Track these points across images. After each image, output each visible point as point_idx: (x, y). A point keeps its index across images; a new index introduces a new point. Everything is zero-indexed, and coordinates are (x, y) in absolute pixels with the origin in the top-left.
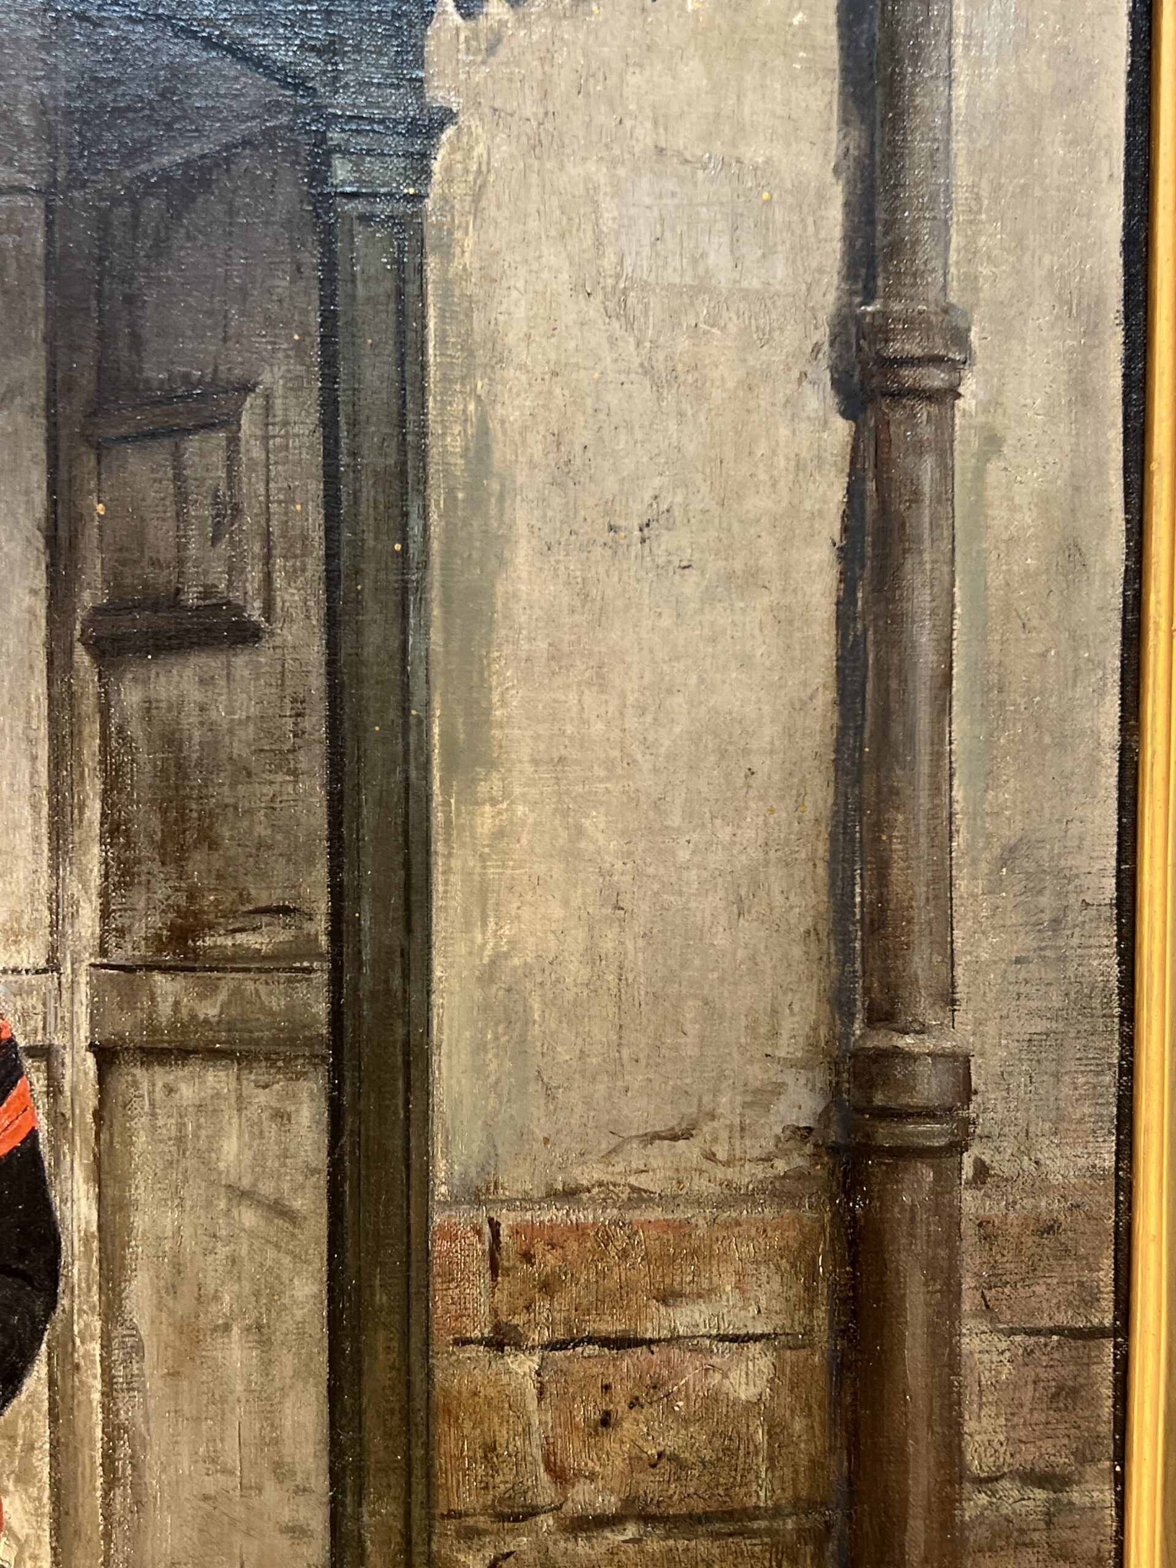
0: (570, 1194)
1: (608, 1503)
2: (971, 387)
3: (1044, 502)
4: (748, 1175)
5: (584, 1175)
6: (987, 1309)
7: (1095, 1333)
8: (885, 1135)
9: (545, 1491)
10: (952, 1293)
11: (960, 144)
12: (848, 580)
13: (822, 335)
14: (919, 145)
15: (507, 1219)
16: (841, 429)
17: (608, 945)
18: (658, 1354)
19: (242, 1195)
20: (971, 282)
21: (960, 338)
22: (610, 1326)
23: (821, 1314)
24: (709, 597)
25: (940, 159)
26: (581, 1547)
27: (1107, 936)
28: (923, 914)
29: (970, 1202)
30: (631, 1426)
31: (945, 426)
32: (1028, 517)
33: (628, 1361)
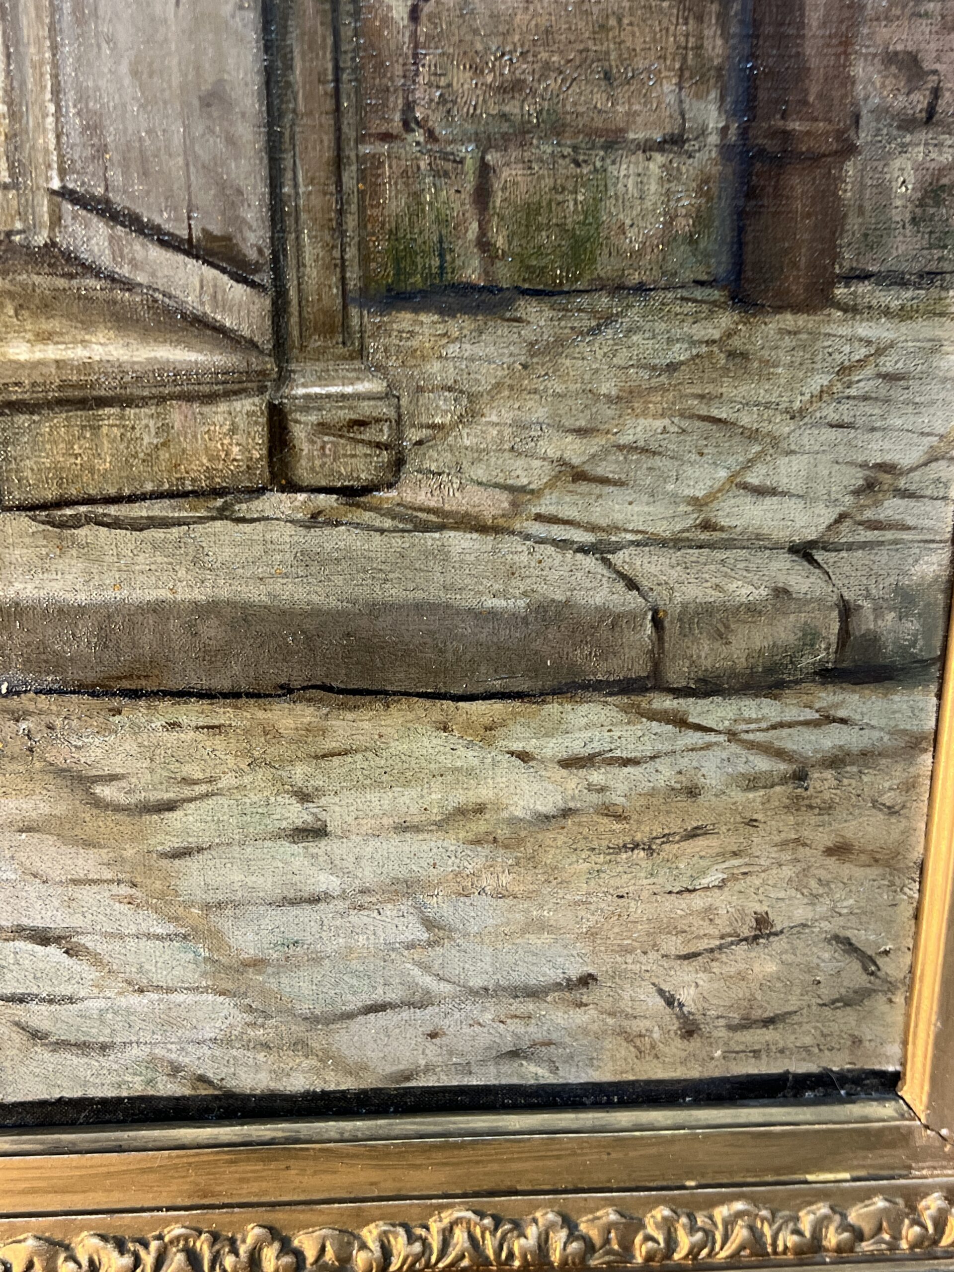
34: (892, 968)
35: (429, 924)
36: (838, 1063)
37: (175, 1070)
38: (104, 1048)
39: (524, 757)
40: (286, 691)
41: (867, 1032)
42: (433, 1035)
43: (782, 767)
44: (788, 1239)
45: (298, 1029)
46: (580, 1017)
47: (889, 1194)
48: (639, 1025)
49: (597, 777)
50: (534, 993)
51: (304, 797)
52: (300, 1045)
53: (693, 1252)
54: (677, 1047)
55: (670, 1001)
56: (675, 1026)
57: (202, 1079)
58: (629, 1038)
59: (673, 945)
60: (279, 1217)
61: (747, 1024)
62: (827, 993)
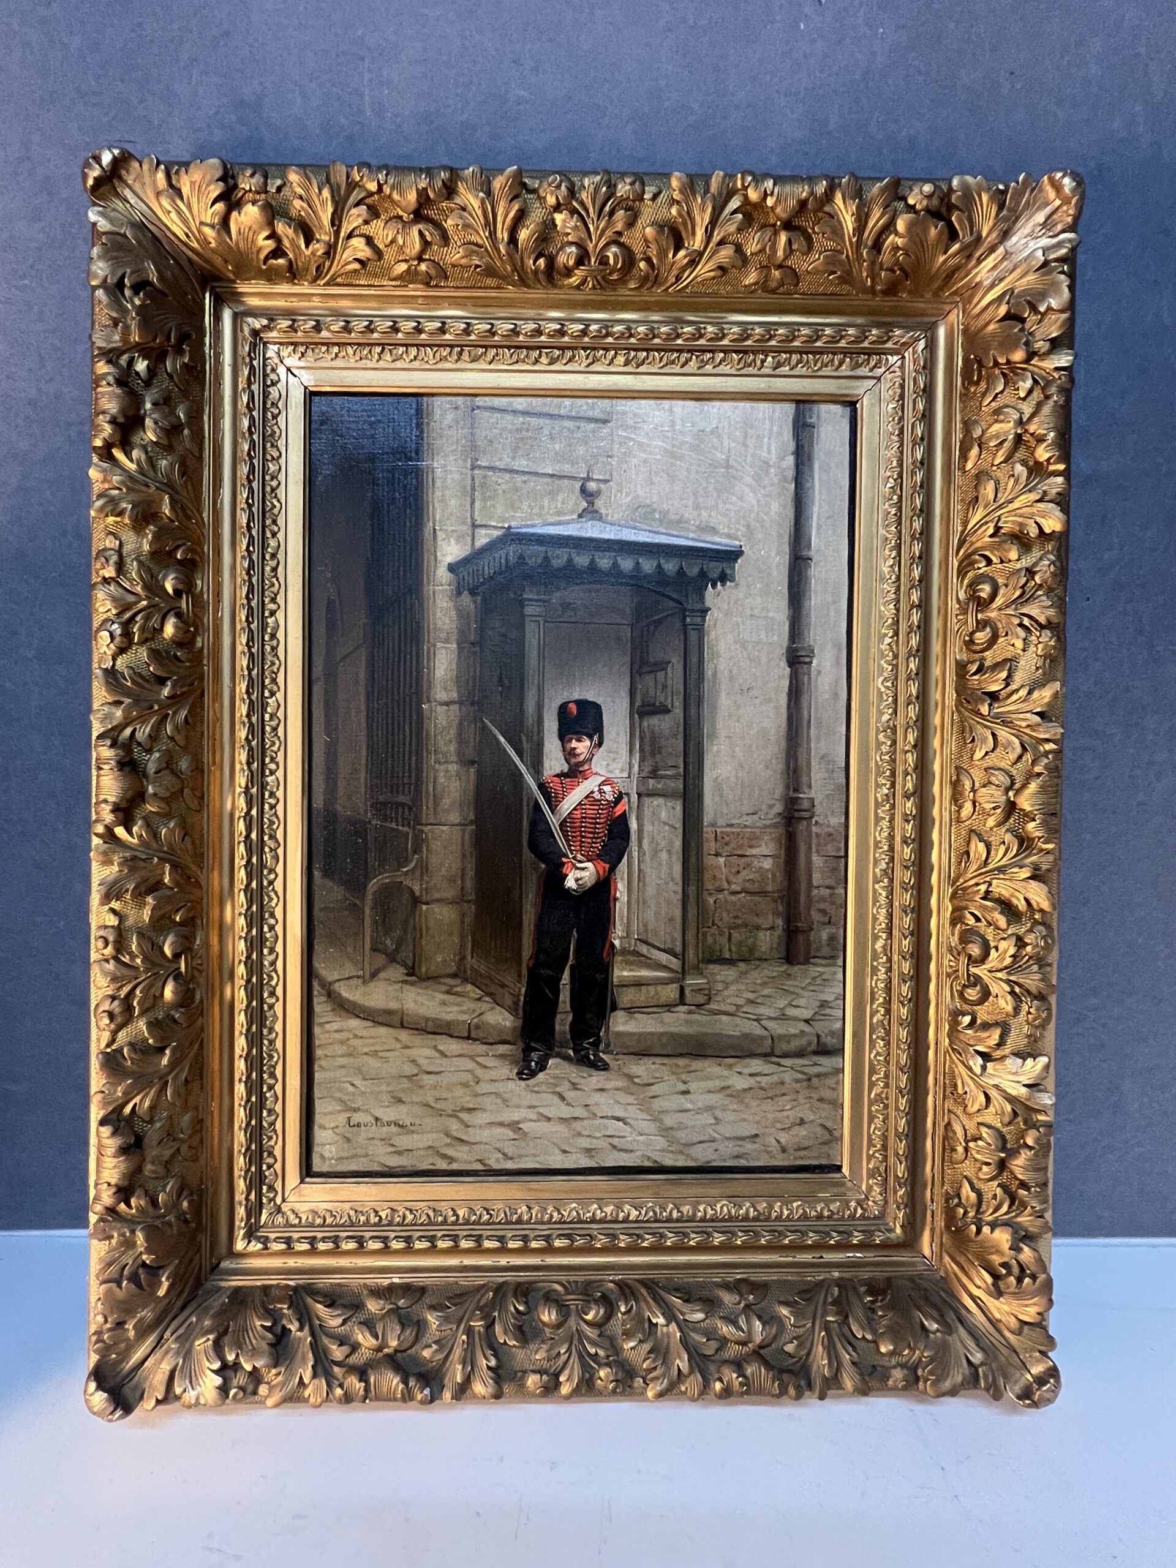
0: (731, 825)
1: (738, 889)
2: (815, 662)
3: (830, 684)
4: (768, 822)
5: (734, 822)
6: (818, 851)
7: (841, 857)
8: (797, 815)
9: (726, 886)
10: (810, 848)
11: (813, 613)
12: (789, 700)
13: (784, 651)
14: (804, 612)
15: (718, 830)
16: (788, 670)
17: (740, 775)
18: (749, 859)
19: (665, 824)
20: (815, 640)
21: (813, 651)
22: (740, 852)
23: (783, 851)
24: (761, 704)
25: (808, 615)
26: (733, 898)
27: (843, 774)
28: (805, 769)
29: (814, 829)
30: (744, 873)
31: (809, 669)
32: (827, 688)
33: (743, 860)
34: (836, 1134)
35: (716, 1118)
36: (824, 1162)
37: (649, 1158)
38: (631, 1151)
39: (740, 1073)
40: (681, 1055)
41: (831, 1152)
42: (716, 1150)
43: (804, 1077)
44: (814, 1213)
45: (681, 1148)
46: (755, 1146)
47: (840, 1201)
48: (770, 1149)
49: (758, 1079)
50: (742, 1139)
51: (685, 1083)
52: (681, 1152)
53: (788, 1215)
54: (780, 1156)
55: (778, 1142)
56: (780, 1149)
57: (656, 1161)
58: (768, 1153)
59: (779, 1126)
60: (678, 1201)
61: (799, 1149)
62: (820, 1141)
